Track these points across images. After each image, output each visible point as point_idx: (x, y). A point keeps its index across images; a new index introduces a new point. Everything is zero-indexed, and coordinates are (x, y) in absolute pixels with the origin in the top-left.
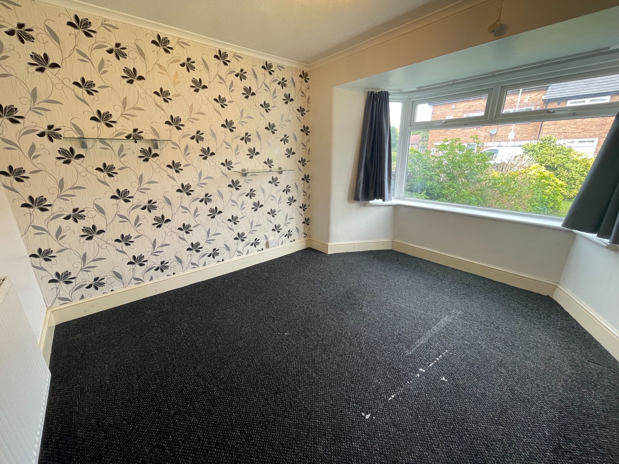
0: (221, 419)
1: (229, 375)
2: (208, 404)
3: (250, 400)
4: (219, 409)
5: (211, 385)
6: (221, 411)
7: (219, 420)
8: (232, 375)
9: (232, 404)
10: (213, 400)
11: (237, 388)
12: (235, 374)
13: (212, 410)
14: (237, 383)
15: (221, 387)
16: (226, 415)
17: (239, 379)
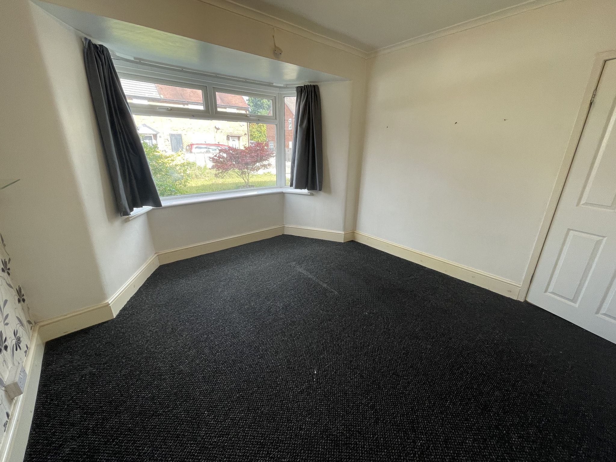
0: (446, 423)
1: (394, 431)
2: (439, 445)
3: (415, 398)
4: (438, 429)
5: (415, 452)
6: (439, 426)
7: (448, 425)
8: (393, 425)
9: (427, 416)
10: (432, 441)
11: (407, 415)
12: (390, 422)
13: (443, 437)
14: (401, 416)
15: (413, 436)
16: (440, 419)
17: (396, 416)
